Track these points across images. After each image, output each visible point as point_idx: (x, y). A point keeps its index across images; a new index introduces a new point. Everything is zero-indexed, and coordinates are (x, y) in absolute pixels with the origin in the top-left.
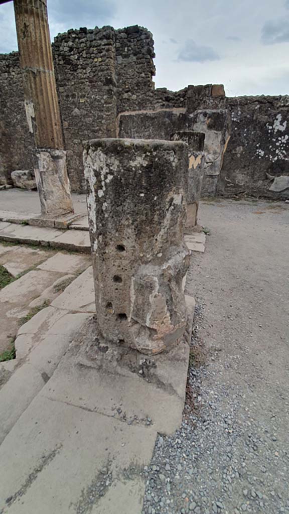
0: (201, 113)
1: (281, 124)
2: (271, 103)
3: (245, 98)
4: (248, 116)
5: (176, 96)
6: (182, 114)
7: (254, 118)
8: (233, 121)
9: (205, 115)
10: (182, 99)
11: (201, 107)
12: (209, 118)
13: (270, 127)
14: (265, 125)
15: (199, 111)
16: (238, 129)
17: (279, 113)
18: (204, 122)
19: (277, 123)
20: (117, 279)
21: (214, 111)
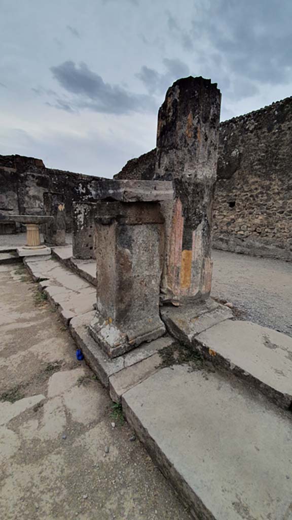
0: (30, 175)
1: (83, 189)
2: (74, 177)
3: (59, 171)
4: (63, 182)
5: (6, 159)
6: (13, 173)
7: (67, 183)
8: (54, 183)
9: (33, 176)
10: (11, 162)
11: (29, 170)
12: (36, 179)
13: (77, 190)
14: (74, 188)
15: (28, 173)
16: (58, 188)
17: (80, 183)
18: (33, 181)
19: (80, 188)
20: (90, 236)
21: (40, 175)
